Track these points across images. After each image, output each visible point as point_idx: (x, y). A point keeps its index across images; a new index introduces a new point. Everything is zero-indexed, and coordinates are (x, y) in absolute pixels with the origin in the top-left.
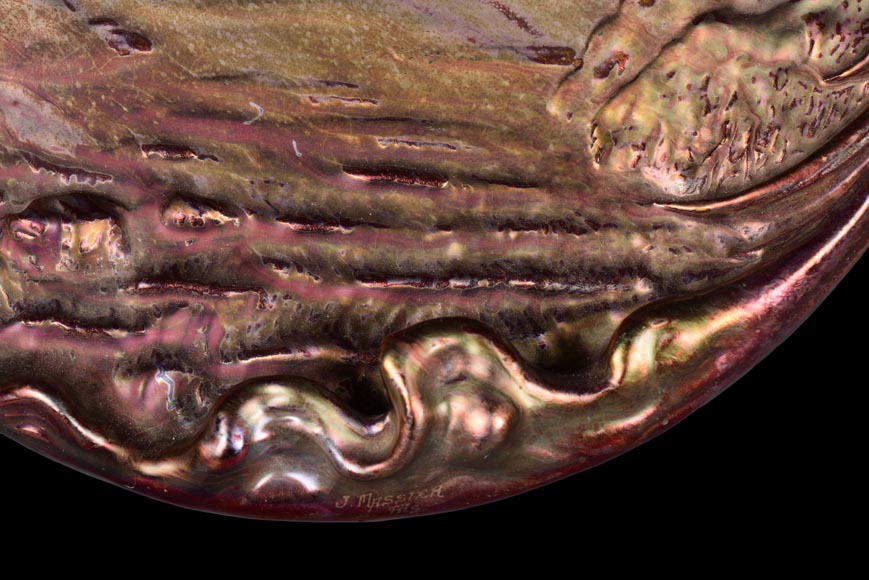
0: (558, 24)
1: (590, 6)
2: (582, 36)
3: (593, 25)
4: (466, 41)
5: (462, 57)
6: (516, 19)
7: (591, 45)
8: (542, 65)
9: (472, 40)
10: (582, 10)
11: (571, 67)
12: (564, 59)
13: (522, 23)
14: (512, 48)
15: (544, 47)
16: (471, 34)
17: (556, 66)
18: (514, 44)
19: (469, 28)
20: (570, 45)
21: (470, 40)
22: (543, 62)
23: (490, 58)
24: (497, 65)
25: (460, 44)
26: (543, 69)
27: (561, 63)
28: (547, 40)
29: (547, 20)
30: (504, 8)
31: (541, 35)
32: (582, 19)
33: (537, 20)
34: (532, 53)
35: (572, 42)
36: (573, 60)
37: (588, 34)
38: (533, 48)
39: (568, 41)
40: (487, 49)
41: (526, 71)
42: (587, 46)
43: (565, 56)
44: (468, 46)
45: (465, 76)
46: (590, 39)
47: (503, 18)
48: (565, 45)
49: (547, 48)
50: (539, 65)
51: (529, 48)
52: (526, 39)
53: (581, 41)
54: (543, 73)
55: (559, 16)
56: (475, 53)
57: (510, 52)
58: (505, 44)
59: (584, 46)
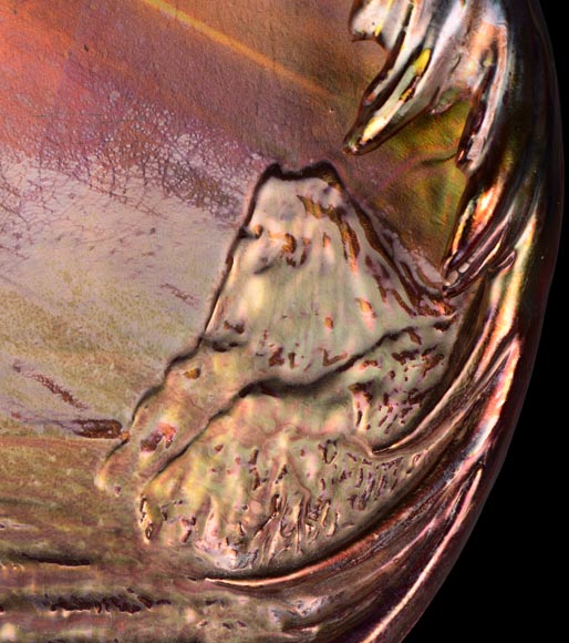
0: (103, 396)
1: (135, 377)
2: (127, 408)
3: (138, 397)
4: (11, 417)
5: (7, 433)
6: (60, 392)
7: (137, 418)
8: (89, 439)
9: (18, 416)
10: (126, 382)
11: (118, 441)
12: (110, 432)
13: (67, 396)
14: (57, 422)
15: (90, 421)
16: (15, 410)
17: (103, 440)
18: (59, 419)
19: (14, 403)
20: (116, 418)
21: (13, 415)
22: (90, 436)
23: (35, 433)
24: (43, 440)
25: (5, 420)
26: (89, 444)
27: (108, 436)
28: (91, 414)
29: (92, 392)
30: (48, 382)
31: (86, 408)
32: (128, 391)
33: (81, 393)
34: (78, 427)
35: (118, 415)
36: (119, 433)
37: (134, 405)
38: (79, 422)
39: (114, 414)
40: (32, 424)
41: (72, 446)
42: (133, 419)
43: (111, 429)
44: (12, 421)
45: (12, 452)
46: (136, 411)
47: (47, 391)
48: (111, 417)
49: (93, 421)
50: (85, 439)
51: (74, 422)
52: (71, 412)
53: (128, 414)
54: (90, 447)
55: (104, 388)
56: (20, 429)
57: (55, 427)
58: (51, 418)
59: (130, 418)
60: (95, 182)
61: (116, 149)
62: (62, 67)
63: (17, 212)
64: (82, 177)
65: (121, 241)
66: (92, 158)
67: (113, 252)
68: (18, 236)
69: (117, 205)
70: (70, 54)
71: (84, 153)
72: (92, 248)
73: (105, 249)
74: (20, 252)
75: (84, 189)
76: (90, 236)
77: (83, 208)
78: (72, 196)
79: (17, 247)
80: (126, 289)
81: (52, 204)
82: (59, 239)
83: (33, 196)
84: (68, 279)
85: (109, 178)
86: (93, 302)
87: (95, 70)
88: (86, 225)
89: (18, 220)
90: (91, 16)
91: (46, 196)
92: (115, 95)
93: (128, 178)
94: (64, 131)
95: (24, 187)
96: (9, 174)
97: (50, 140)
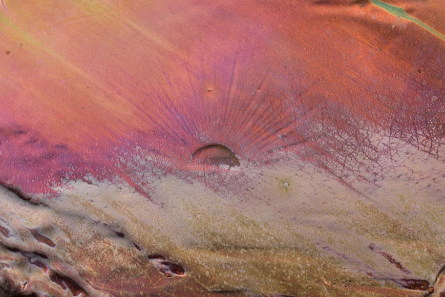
0: (419, 266)
1: (438, 256)
2: (433, 274)
3: (440, 268)
4: (366, 275)
5: (364, 284)
6: (395, 263)
7: (438, 280)
8: (410, 290)
9: (370, 274)
10: (433, 259)
11: (427, 292)
12: (423, 287)
13: (399, 265)
14: (393, 280)
15: (412, 280)
16: (369, 271)
17: (418, 291)
18: (394, 278)
19: (369, 267)
20: (426, 279)
21: (368, 274)
22: (411, 289)
23: (380, 285)
24: (385, 290)
25: (363, 276)
26: (410, 293)
27: (421, 289)
28: (413, 276)
29: (413, 264)
30: (388, 256)
31: (410, 272)
32: (434, 264)
33: (407, 264)
34: (404, 283)
35: (427, 277)
36: (428, 288)
37: (437, 272)
38: (405, 280)
39: (425, 277)
40: (379, 280)
41: (400, 294)
42: (436, 280)
43: (423, 285)
44: (367, 277)
45: (366, 295)
46: (438, 276)
47: (388, 262)
48: (423, 278)
49: (413, 280)
50: (408, 290)
51: (402, 280)
53: (433, 277)
54: (411, 294)
55: (421, 262)
56: (371, 282)
57: (391, 282)
58: (389, 277)
59: (434, 279)
60: (421, 146)
61: (434, 128)
62: (405, 81)
63: (376, 160)
64: (414, 143)
65: (434, 179)
66: (420, 132)
67: (429, 186)
68: (376, 174)
69: (433, 159)
70: (410, 74)
71: (415, 130)
72: (417, 183)
73: (424, 184)
74: (376, 183)
75: (414, 150)
76: (417, 176)
77: (413, 160)
78: (407, 153)
79: (375, 180)
80: (435, 207)
81: (396, 157)
82: (399, 177)
83: (385, 152)
84: (403, 200)
85: (429, 144)
86: (416, 213)
87: (424, 83)
88: (415, 170)
89: (376, 165)
90: (423, 53)
91: (393, 152)
92: (434, 98)
93: (440, 145)
94: (405, 116)
95: (381, 147)
96: (372, 139)
97: (396, 121)
